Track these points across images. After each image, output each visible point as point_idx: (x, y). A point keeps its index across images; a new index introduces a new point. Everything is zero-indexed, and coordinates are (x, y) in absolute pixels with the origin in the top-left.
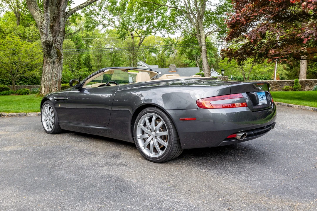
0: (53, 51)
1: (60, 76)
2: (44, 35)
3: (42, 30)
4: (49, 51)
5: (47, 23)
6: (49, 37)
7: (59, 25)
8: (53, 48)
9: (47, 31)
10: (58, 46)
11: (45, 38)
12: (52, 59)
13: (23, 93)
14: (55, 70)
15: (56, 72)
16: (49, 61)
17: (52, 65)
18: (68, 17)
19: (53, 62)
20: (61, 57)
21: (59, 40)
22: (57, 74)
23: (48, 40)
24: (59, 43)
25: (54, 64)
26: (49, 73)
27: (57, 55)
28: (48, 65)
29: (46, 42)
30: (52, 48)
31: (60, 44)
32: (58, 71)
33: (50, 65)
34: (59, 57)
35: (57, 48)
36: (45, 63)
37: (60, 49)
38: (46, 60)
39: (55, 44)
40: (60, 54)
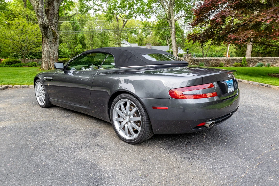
0: (49, 32)
1: (56, 54)
2: (41, 18)
3: (38, 13)
4: (46, 32)
5: (42, 7)
6: (45, 20)
7: (54, 9)
8: (49, 30)
9: (43, 15)
10: (53, 28)
11: (41, 20)
12: (49, 39)
13: (32, 65)
14: (52, 48)
15: (53, 50)
16: (46, 41)
17: (50, 45)
18: (61, 2)
19: (51, 41)
21: (54, 23)
22: (54, 52)
23: (44, 22)
24: (55, 25)
25: (51, 43)
26: (47, 51)
27: (53, 36)
28: (46, 44)
29: (42, 24)
30: (48, 30)
31: (56, 26)
32: (55, 49)
33: (48, 44)
34: (55, 37)
35: (53, 30)
36: (44, 42)
37: (56, 30)
38: (44, 39)
39: (51, 26)
40: (55, 35)
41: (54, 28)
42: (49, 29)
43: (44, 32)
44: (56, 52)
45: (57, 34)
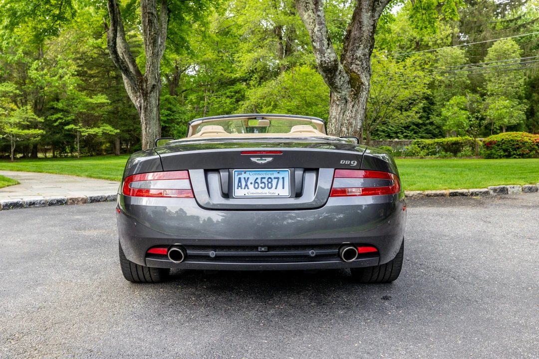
0: (340, 78)
1: (356, 126)
2: (318, 53)
3: (313, 43)
4: (331, 80)
5: (321, 30)
6: (326, 55)
7: (360, 28)
8: (339, 74)
9: (322, 45)
10: (356, 68)
11: (319, 56)
12: (340, 94)
14: (347, 113)
15: (348, 118)
16: (335, 98)
17: (343, 105)
18: (381, 8)
19: (345, 98)
20: (359, 87)
21: (360, 57)
22: (351, 121)
23: (324, 59)
24: (361, 61)
25: (346, 102)
26: (336, 120)
27: (350, 86)
28: (334, 105)
29: (321, 64)
30: (337, 73)
31: (362, 64)
32: (353, 115)
33: (338, 105)
34: (354, 88)
35: (355, 72)
36: (332, 101)
37: (362, 73)
38: (333, 95)
39: (351, 65)
40: (357, 83)
41: (359, 68)
42: (338, 72)
43: (329, 80)
44: (356, 121)
45: (364, 79)
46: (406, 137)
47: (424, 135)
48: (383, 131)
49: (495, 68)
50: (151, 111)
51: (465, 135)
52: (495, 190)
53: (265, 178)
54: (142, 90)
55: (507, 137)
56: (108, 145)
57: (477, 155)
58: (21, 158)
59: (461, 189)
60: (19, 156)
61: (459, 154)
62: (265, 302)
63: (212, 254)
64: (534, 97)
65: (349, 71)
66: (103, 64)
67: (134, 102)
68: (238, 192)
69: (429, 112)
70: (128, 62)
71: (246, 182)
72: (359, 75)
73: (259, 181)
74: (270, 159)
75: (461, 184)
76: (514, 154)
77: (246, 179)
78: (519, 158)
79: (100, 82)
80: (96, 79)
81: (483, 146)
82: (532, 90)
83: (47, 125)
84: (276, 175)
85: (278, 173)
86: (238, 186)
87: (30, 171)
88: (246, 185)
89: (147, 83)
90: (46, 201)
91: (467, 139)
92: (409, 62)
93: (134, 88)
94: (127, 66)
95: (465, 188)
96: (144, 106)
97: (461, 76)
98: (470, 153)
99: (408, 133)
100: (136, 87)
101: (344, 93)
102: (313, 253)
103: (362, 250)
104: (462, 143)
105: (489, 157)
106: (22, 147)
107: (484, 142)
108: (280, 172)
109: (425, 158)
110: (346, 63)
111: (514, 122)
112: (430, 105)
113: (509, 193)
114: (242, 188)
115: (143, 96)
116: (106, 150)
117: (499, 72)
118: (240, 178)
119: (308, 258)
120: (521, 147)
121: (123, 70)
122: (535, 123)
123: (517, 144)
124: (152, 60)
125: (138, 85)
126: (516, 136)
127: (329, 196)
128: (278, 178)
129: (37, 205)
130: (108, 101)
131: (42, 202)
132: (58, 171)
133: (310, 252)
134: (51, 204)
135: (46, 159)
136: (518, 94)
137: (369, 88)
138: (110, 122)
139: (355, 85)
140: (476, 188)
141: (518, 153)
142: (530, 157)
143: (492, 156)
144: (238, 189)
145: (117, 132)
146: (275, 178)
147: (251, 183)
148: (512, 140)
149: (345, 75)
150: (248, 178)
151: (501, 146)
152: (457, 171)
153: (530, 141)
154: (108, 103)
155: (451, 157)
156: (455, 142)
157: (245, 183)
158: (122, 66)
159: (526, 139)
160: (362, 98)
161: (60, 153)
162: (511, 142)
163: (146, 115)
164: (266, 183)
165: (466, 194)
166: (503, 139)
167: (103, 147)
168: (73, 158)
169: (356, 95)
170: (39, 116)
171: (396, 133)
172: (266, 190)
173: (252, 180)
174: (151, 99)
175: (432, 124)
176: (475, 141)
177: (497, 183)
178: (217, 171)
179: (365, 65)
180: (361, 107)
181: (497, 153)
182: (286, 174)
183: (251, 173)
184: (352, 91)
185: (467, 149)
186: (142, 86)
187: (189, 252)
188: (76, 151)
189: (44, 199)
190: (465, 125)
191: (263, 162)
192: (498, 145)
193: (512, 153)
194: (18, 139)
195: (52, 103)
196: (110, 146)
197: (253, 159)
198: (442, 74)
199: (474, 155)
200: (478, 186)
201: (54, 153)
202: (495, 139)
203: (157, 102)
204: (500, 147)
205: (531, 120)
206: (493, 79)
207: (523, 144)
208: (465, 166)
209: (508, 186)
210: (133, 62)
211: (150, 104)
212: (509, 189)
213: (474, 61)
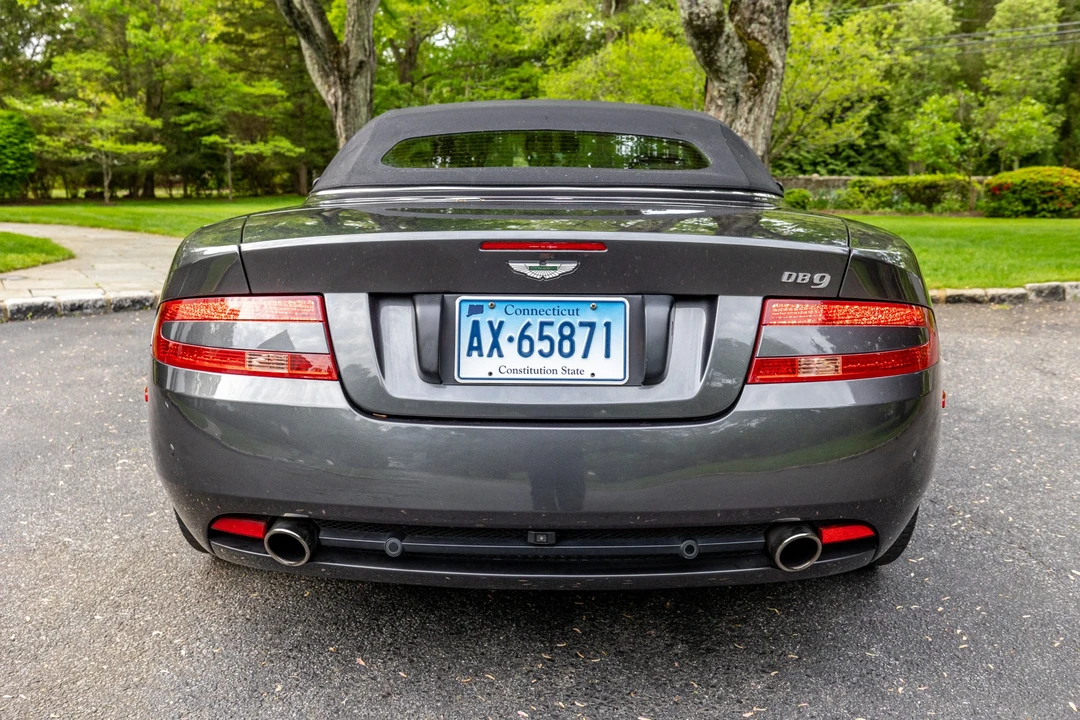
0: (727, 52)
4: (709, 54)
8: (726, 42)
10: (760, 31)
12: (726, 85)
14: (738, 124)
16: (716, 93)
17: (730, 108)
19: (734, 94)
20: (764, 71)
21: (768, 7)
23: (695, 10)
24: (770, 16)
25: (737, 101)
27: (745, 69)
28: (714, 107)
29: (691, 19)
30: (722, 41)
31: (773, 23)
32: (750, 129)
33: (719, 108)
34: (754, 73)
35: (756, 40)
36: (708, 98)
37: (771, 40)
38: (710, 86)
39: (750, 23)
40: (761, 62)
41: (766, 32)
42: (724, 37)
43: (703, 53)
44: (754, 140)
45: (774, 55)
46: (832, 172)
47: (868, 169)
48: (791, 160)
49: (1008, 44)
50: (357, 114)
51: (950, 171)
52: (1039, 292)
53: (551, 324)
54: (339, 70)
55: (1032, 175)
56: (286, 176)
57: (971, 209)
58: (125, 197)
59: (970, 288)
60: (121, 193)
61: (938, 208)
62: (551, 642)
63: (391, 544)
64: (1074, 99)
65: (745, 38)
66: (273, 22)
67: (323, 94)
68: (471, 366)
69: (880, 125)
70: (312, 16)
71: (496, 334)
72: (764, 45)
73: (533, 332)
74: (569, 267)
75: (970, 278)
76: (1043, 210)
77: (496, 327)
78: (1052, 217)
79: (269, 55)
80: (263, 51)
81: (986, 192)
82: (1070, 87)
83: (170, 134)
84: (588, 316)
85: (594, 308)
86: (471, 348)
87: (113, 229)
88: (495, 345)
89: (347, 57)
90: (108, 301)
91: (952, 178)
92: (850, 26)
93: (323, 67)
94: (308, 23)
95: (978, 287)
96: (343, 102)
97: (943, 58)
98: (957, 206)
99: (837, 165)
100: (326, 64)
101: (732, 82)
102: (690, 549)
103: (832, 534)
104: (943, 186)
105: (995, 214)
106: (126, 177)
107: (987, 185)
108: (599, 305)
109: (873, 214)
110: (739, 21)
111: (1035, 146)
112: (881, 112)
113: (1068, 297)
114: (481, 355)
115: (341, 84)
116: (283, 186)
117: (1016, 51)
118: (476, 324)
119: (676, 562)
120: (1058, 198)
121: (301, 31)
122: (1071, 150)
123: (1051, 191)
124: (358, 11)
125: (331, 62)
126: (1050, 176)
127: (745, 382)
128: (592, 325)
129: (89, 311)
130: (283, 93)
131: (100, 303)
132: (167, 229)
133: (683, 545)
134: (119, 307)
135: (171, 200)
136: (1049, 93)
137: (783, 73)
138: (288, 135)
139: (757, 66)
140: (1001, 286)
141: (1052, 209)
142: (1071, 216)
143: (1001, 212)
144: (469, 354)
145: (300, 153)
146: (582, 324)
147: (511, 339)
148: (1041, 183)
149: (737, 44)
150: (501, 324)
151: (1020, 194)
152: (947, 244)
153: (1075, 185)
154: (282, 97)
155: (920, 213)
156: (931, 183)
157: (491, 340)
158: (299, 23)
159: (1068, 181)
160: (769, 93)
161: (198, 189)
162: (1039, 186)
163: (346, 121)
164: (557, 339)
165: (981, 299)
166: (1024, 181)
167: (277, 180)
168: (221, 199)
169: (757, 88)
170: (153, 118)
171: (815, 164)
172: (556, 361)
173: (512, 329)
174: (355, 90)
175: (882, 147)
176: (969, 183)
177: (1040, 276)
178: (408, 297)
179: (777, 24)
180: (765, 112)
181: (1011, 207)
182: (615, 313)
183: (510, 310)
184: (750, 78)
185: (951, 199)
186: (339, 63)
187: (325, 537)
188: (228, 187)
189: (103, 297)
190: (952, 153)
191: (549, 275)
192: (1014, 192)
193: (1039, 208)
194: (116, 162)
195: (176, 94)
196: (290, 177)
197: (517, 267)
198: (909, 52)
199: (965, 210)
200: (1004, 282)
201: (185, 190)
202: (1010, 181)
203: (368, 95)
204: (1017, 196)
205: (1063, 143)
206: (1002, 64)
207: (1063, 190)
208: (959, 234)
209: (1066, 285)
210: (322, 16)
211: (354, 98)
212: (1068, 290)
213: (967, 29)
